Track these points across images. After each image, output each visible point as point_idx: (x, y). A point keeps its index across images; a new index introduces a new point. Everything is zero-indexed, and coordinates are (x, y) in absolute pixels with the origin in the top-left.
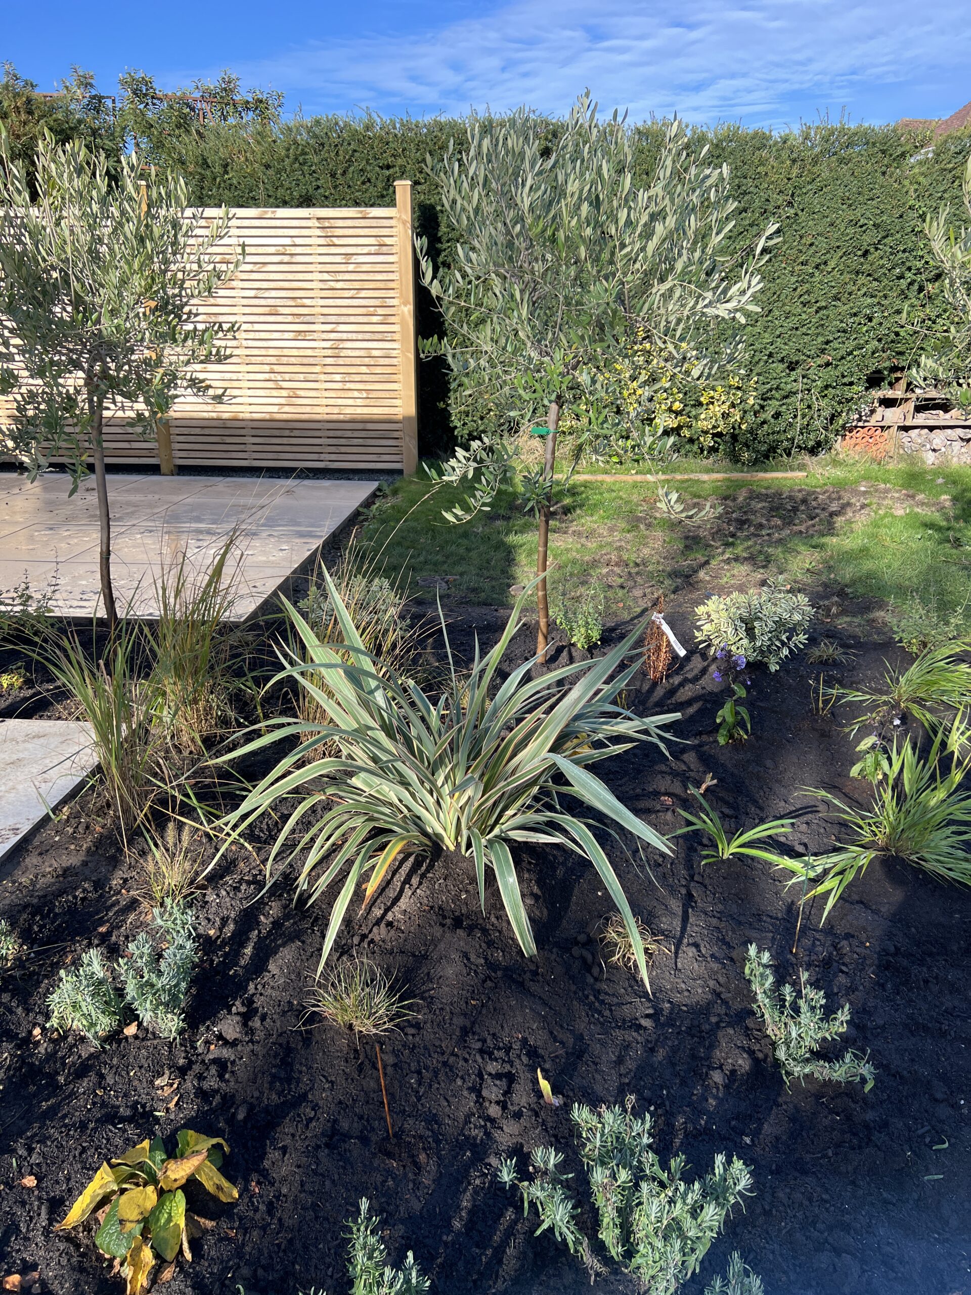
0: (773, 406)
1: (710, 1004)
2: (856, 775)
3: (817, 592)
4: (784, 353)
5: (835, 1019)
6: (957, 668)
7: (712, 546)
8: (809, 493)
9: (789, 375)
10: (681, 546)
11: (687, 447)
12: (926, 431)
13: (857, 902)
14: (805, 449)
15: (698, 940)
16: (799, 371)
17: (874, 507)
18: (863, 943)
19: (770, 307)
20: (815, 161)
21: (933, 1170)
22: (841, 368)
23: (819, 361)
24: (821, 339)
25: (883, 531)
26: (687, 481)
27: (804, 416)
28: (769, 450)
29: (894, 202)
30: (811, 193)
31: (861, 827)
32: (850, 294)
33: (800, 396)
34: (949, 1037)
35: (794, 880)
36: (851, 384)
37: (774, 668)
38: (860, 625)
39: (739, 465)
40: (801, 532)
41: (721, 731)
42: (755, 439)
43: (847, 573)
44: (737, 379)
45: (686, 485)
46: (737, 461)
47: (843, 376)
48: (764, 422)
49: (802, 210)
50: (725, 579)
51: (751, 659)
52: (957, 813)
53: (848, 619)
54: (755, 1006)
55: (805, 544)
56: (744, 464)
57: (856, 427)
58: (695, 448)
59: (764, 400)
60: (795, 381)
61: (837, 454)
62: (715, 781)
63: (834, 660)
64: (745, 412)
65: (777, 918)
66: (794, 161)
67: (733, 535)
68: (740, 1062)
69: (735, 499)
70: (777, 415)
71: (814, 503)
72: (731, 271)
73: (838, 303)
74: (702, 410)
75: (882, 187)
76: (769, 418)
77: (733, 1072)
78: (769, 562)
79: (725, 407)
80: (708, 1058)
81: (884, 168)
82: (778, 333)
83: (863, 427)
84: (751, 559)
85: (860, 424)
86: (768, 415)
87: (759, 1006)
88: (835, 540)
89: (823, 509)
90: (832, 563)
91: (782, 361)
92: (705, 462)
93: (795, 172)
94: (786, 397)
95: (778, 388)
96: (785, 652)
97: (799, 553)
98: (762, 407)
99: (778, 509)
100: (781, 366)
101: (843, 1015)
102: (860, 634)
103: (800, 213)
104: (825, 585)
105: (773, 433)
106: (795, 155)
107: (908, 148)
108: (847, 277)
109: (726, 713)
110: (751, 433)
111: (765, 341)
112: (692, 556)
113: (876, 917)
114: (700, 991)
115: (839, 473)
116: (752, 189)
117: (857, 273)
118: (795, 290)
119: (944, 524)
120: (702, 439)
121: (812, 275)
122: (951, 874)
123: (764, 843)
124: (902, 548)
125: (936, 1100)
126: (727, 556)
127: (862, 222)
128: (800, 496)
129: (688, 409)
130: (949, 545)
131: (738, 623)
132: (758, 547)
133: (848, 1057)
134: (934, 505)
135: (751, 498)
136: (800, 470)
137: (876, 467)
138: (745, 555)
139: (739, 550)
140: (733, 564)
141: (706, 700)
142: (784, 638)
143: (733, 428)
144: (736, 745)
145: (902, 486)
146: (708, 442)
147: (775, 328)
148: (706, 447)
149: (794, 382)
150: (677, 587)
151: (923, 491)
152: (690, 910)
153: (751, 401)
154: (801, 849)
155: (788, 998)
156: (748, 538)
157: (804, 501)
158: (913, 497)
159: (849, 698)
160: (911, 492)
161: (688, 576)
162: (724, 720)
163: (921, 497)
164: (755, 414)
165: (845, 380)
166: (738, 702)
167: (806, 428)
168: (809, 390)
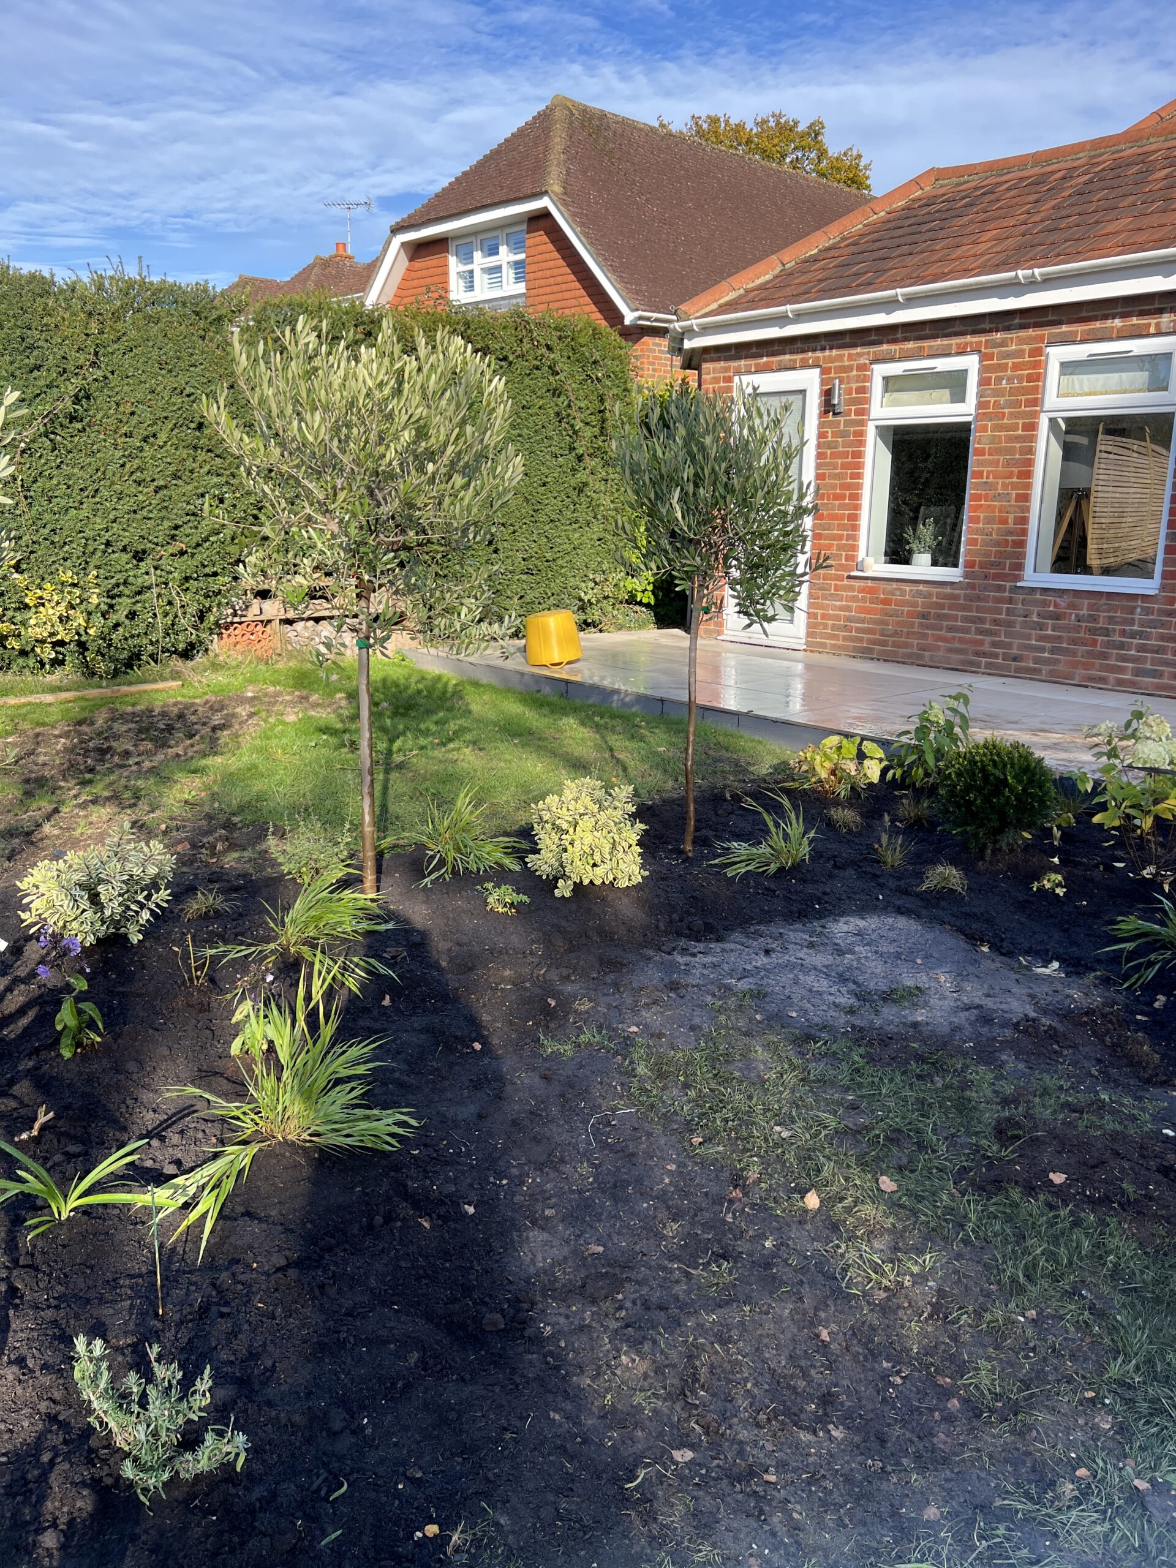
0: (124, 606)
1: (41, 1437)
2: (237, 1052)
3: (200, 827)
4: (126, 541)
5: (195, 1392)
6: (341, 896)
7: (60, 788)
8: (187, 707)
9: (137, 567)
10: (18, 794)
11: (21, 661)
12: (311, 623)
13: (243, 1215)
14: (175, 652)
15: (24, 1351)
16: (149, 561)
17: (264, 714)
18: (249, 1266)
19: (96, 486)
20: (117, 316)
21: (330, 1530)
22: (198, 557)
23: (171, 549)
24: (167, 524)
25: (275, 741)
26: (25, 705)
27: (166, 615)
28: (131, 658)
29: (222, 371)
30: (119, 354)
31: (238, 1119)
32: (192, 472)
33: (155, 590)
34: (348, 1346)
35: (161, 1215)
36: (215, 574)
37: (135, 938)
38: (250, 860)
39: (96, 679)
40: (178, 755)
41: (63, 1040)
42: (110, 646)
43: (236, 797)
44: (70, 573)
45: (24, 711)
46: (94, 674)
47: (204, 566)
48: (117, 625)
49: (113, 373)
50: (79, 831)
51: (101, 935)
52: (340, 1069)
53: (236, 855)
54: (91, 1419)
55: (181, 770)
56: (101, 677)
57: (232, 623)
58: (31, 662)
59: (112, 597)
60: (147, 573)
61: (216, 656)
62: (51, 1115)
63: (216, 912)
64: (90, 614)
65: (140, 1276)
66: (90, 314)
67: (91, 770)
68: (79, 1504)
69: (92, 723)
70: (132, 615)
71: (193, 718)
72: (33, 441)
73: (180, 482)
74: (31, 613)
75: (203, 352)
76: (123, 619)
77: (71, 1522)
78: (138, 798)
79: (62, 608)
80: (37, 1517)
81: (202, 333)
82: (112, 517)
83: (240, 623)
84: (115, 798)
85: (236, 619)
86: (120, 615)
87: (98, 1417)
88: (219, 760)
89: (204, 724)
90: (216, 789)
91: (124, 549)
92: (49, 678)
93: (94, 328)
94: (139, 593)
95: (125, 583)
96: (145, 915)
97: (176, 782)
98: (111, 606)
99: (148, 730)
100: (125, 557)
101: (204, 1384)
102: (251, 871)
103: (109, 375)
104: (209, 817)
105: (132, 636)
106: (88, 308)
107: (224, 311)
108: (184, 453)
109: (66, 1017)
110: (104, 639)
111: (97, 527)
112: (34, 806)
113: (264, 1226)
114: (26, 1424)
115: (220, 678)
116: (40, 343)
117: (195, 448)
118: (123, 466)
119: (339, 726)
120: (38, 650)
121: (141, 449)
122: (349, 1141)
123: (122, 1177)
124: (296, 760)
125: (335, 1434)
126: (84, 798)
127: (188, 390)
128: (175, 710)
129: (10, 613)
130: (346, 750)
131: (77, 892)
132: (123, 781)
133: (209, 1437)
134: (329, 705)
135: (114, 720)
136: (173, 679)
137: (262, 667)
138: (106, 794)
139: (99, 789)
140: (91, 807)
141: (45, 1002)
142: (140, 898)
143: (78, 634)
144: (86, 1053)
145: (294, 686)
146: (48, 654)
147: (106, 512)
148: (46, 660)
149: (145, 574)
150: (13, 850)
151: (316, 691)
152: (11, 1312)
153: (95, 600)
154: (170, 1169)
155: (135, 1389)
156: (110, 771)
157: (181, 716)
158: (306, 698)
159: (232, 956)
160: (305, 693)
161: (29, 834)
162: (65, 1027)
163: (314, 698)
164: (103, 615)
165: (207, 570)
166: (81, 998)
167: (171, 629)
168: (166, 584)
